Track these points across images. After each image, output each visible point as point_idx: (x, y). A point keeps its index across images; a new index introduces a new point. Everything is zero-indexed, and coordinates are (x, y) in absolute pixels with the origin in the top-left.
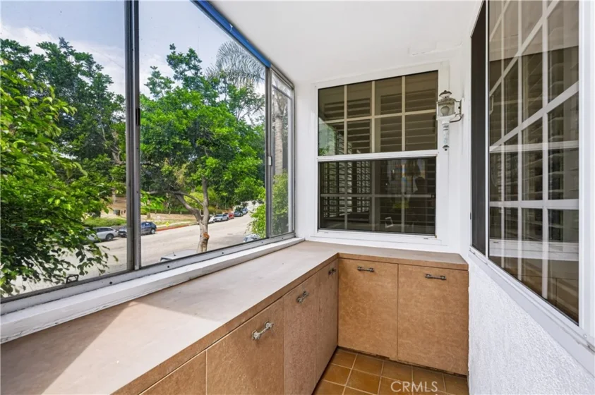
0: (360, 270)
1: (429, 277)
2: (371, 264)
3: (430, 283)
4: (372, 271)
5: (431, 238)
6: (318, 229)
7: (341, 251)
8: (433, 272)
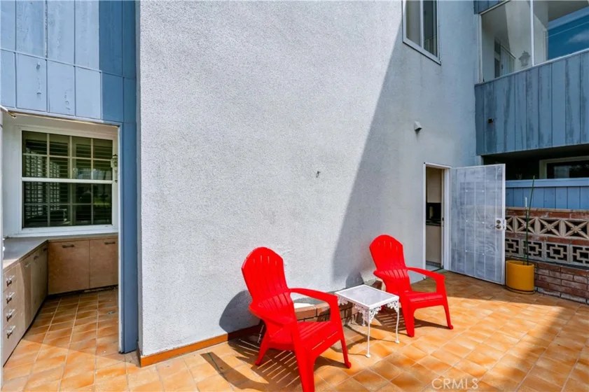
0: (64, 247)
1: (107, 244)
2: (70, 243)
3: (107, 246)
4: (73, 246)
5: (109, 226)
6: (23, 228)
7: (49, 239)
8: (108, 241)
